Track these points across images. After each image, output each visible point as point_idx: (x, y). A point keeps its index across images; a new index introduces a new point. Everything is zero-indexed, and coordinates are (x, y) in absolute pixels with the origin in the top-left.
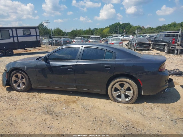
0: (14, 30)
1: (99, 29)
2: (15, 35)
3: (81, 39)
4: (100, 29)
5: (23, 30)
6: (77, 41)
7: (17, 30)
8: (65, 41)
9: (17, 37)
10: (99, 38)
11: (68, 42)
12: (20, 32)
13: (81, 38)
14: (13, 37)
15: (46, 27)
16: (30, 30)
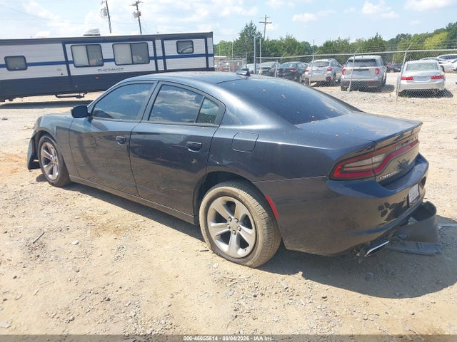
0: (158, 42)
1: (413, 35)
2: (159, 54)
3: (327, 64)
4: (416, 35)
5: (177, 42)
6: (315, 68)
7: (165, 42)
8: (287, 69)
9: (164, 58)
10: (373, 60)
11: (293, 73)
12: (171, 48)
13: (327, 60)
14: (156, 58)
15: (259, 33)
16: (194, 40)
